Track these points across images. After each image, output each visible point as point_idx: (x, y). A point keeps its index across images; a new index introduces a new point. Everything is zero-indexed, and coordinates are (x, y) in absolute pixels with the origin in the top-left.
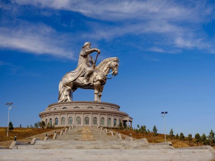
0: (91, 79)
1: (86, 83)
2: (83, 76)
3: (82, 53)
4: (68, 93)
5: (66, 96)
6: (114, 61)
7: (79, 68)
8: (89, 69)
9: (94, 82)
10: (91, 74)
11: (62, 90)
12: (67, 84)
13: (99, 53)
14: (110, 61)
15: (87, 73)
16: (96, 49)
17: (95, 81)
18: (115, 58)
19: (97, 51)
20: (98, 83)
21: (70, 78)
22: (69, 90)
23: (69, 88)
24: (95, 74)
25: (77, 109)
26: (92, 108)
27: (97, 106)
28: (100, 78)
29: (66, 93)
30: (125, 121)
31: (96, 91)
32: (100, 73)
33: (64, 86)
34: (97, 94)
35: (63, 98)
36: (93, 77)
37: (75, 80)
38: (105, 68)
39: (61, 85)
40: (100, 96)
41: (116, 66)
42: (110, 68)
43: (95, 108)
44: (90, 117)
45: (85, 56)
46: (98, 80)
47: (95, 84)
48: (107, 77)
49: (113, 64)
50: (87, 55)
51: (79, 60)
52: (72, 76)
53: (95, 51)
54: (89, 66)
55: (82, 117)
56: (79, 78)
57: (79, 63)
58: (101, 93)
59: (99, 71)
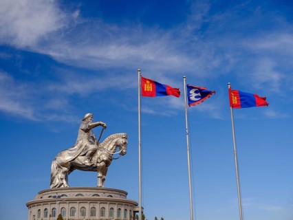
0: (95, 159)
1: (88, 164)
2: (84, 155)
3: (83, 126)
4: (63, 176)
5: (62, 179)
6: (123, 138)
7: (78, 145)
8: (92, 147)
9: (97, 162)
10: (94, 153)
11: (55, 172)
12: (63, 165)
13: (105, 127)
14: (117, 137)
15: (90, 152)
16: (102, 123)
17: (99, 161)
18: (123, 134)
19: (103, 125)
20: (102, 164)
21: (67, 157)
22: (65, 173)
23: (65, 169)
24: (99, 153)
25: (80, 197)
26: (98, 195)
27: (104, 193)
28: (105, 159)
29: (61, 175)
30: (135, 212)
31: (100, 175)
32: (106, 152)
33: (59, 167)
34: (101, 177)
35: (57, 181)
36: (97, 157)
37: (74, 159)
38: (111, 146)
39: (54, 165)
40: (103, 180)
41: (125, 143)
42: (117, 146)
43: (102, 196)
44: (98, 207)
45: (87, 131)
46: (103, 161)
47: (98, 165)
48: (113, 157)
49: (121, 141)
50: (89, 130)
51: (79, 135)
52: (70, 154)
53: (100, 124)
54: (92, 143)
55: (88, 207)
56: (79, 157)
57: (78, 139)
58: (104, 177)
59: (105, 149)
